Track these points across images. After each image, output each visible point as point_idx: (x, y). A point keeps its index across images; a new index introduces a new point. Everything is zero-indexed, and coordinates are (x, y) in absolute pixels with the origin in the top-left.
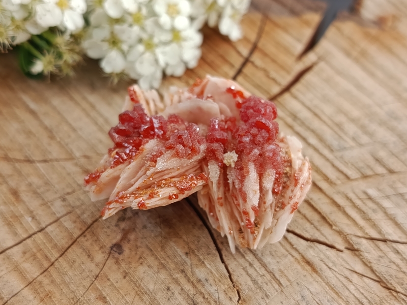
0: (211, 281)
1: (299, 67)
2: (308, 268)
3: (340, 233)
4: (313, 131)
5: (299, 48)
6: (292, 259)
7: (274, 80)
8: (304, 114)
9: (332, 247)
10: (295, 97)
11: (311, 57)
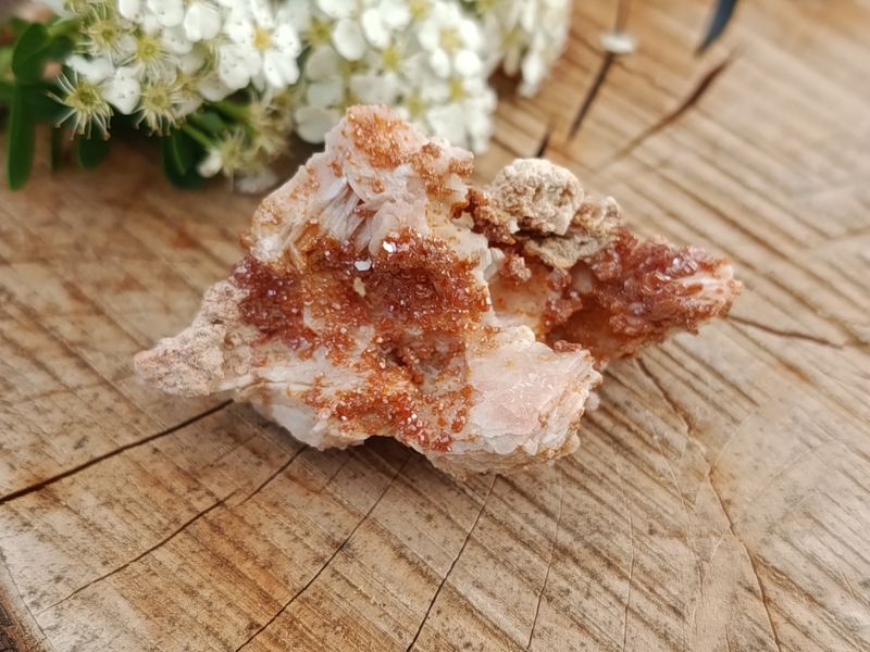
0: (636, 404)
1: (702, 67)
2: (792, 375)
3: (833, 320)
4: (752, 167)
5: (695, 36)
6: (762, 365)
7: (665, 90)
8: (729, 140)
9: (823, 342)
10: (707, 116)
11: (719, 52)
